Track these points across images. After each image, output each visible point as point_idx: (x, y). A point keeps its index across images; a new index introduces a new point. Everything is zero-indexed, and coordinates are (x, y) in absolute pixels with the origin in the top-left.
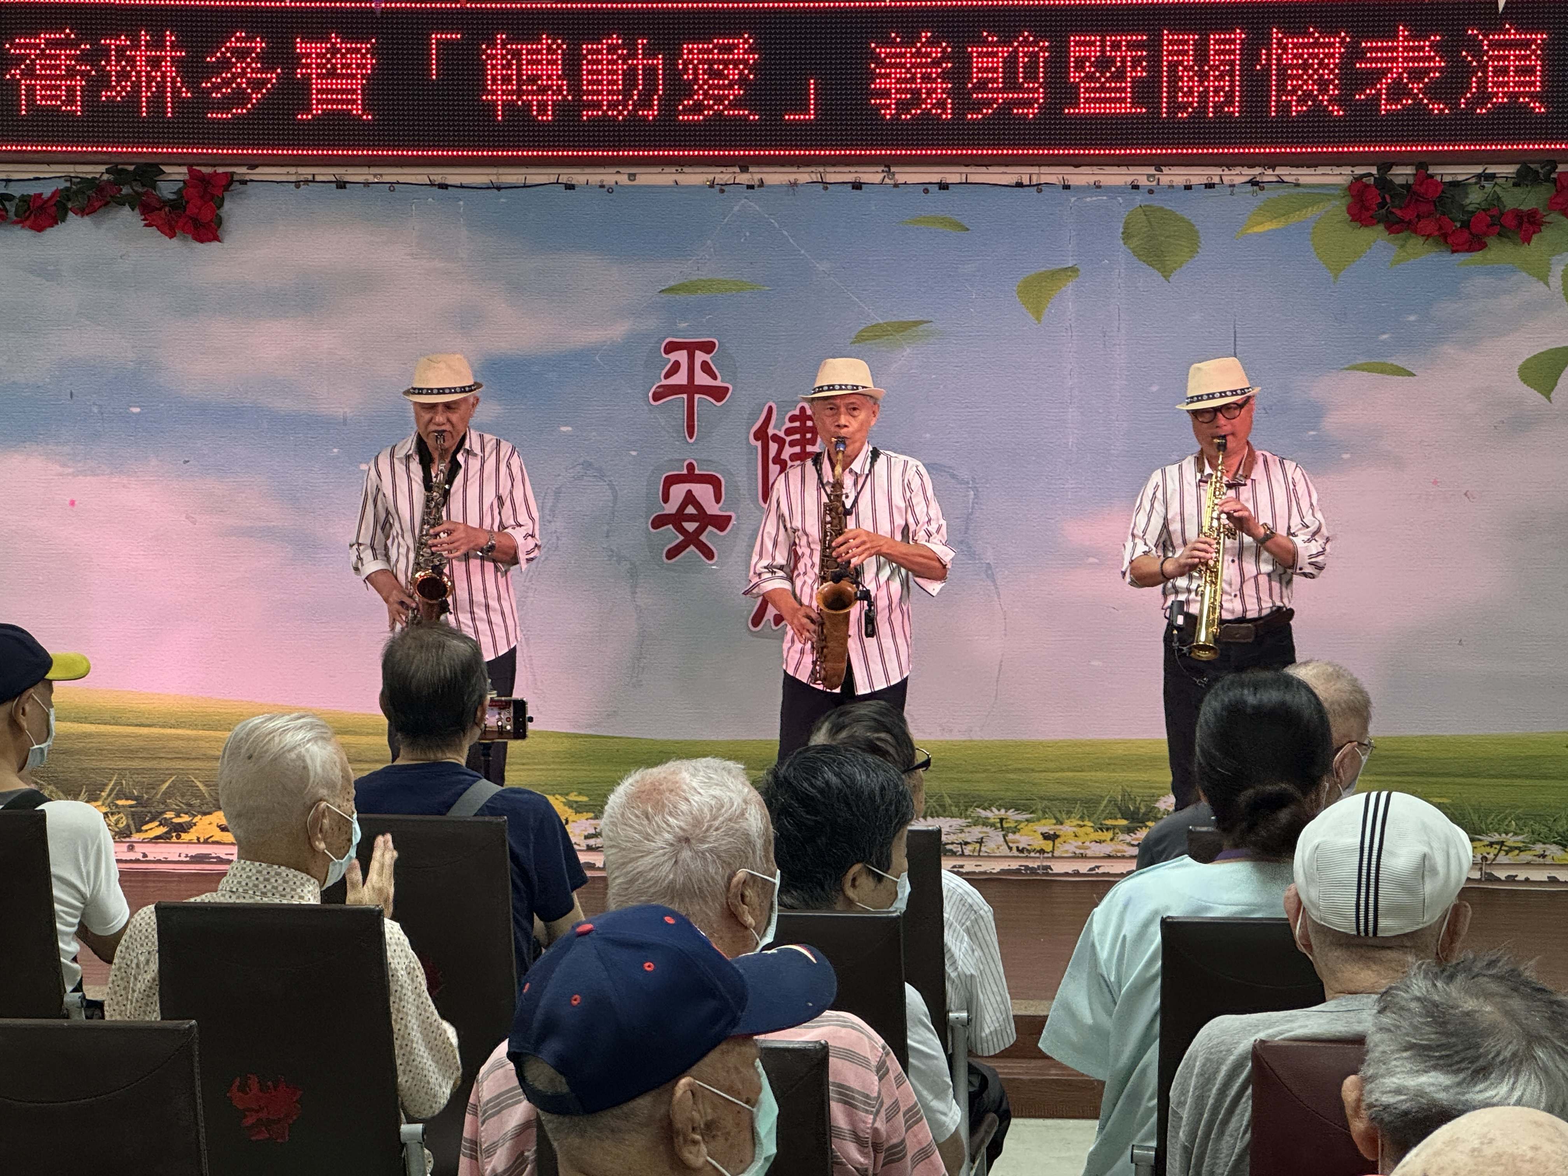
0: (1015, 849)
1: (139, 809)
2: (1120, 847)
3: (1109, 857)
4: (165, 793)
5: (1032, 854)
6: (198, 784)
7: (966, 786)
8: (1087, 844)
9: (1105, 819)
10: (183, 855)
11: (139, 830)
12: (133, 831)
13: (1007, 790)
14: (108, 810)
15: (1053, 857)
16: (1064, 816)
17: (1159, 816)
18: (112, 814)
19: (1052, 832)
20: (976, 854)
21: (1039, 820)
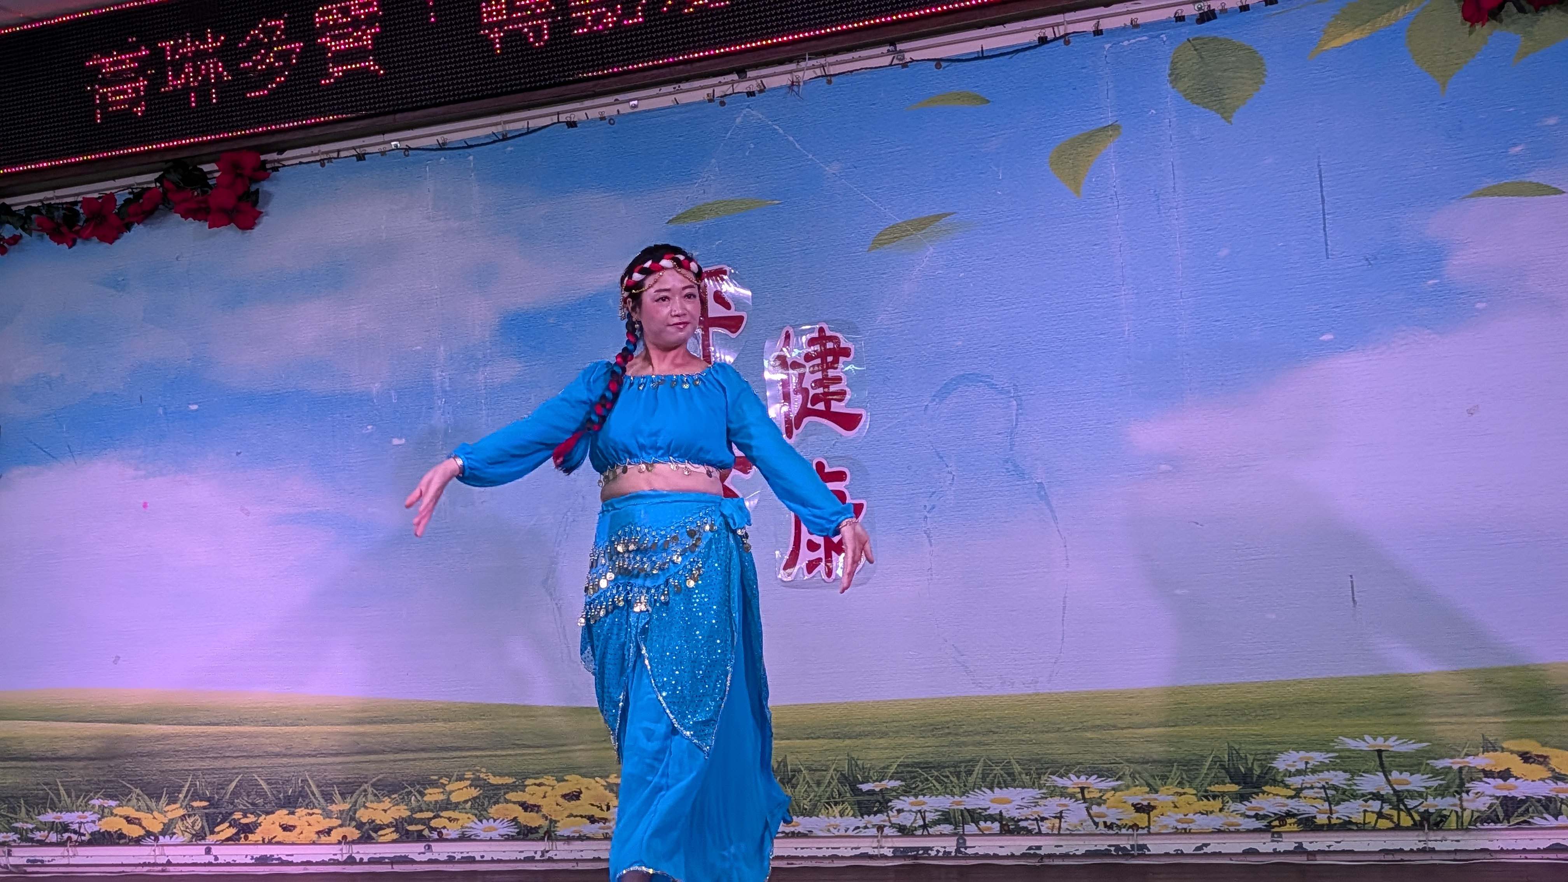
0: (1101, 826)
1: (212, 810)
2: (1232, 820)
3: (1219, 831)
4: (233, 793)
5: (1124, 831)
6: (261, 782)
7: (1036, 749)
8: (1190, 816)
9: (1210, 785)
10: (249, 857)
11: (212, 832)
12: (208, 833)
13: (1087, 752)
14: (186, 812)
15: (1149, 833)
16: (1159, 782)
17: (1279, 778)
18: (189, 816)
19: (1145, 803)
20: (1056, 832)
21: (1128, 787)
